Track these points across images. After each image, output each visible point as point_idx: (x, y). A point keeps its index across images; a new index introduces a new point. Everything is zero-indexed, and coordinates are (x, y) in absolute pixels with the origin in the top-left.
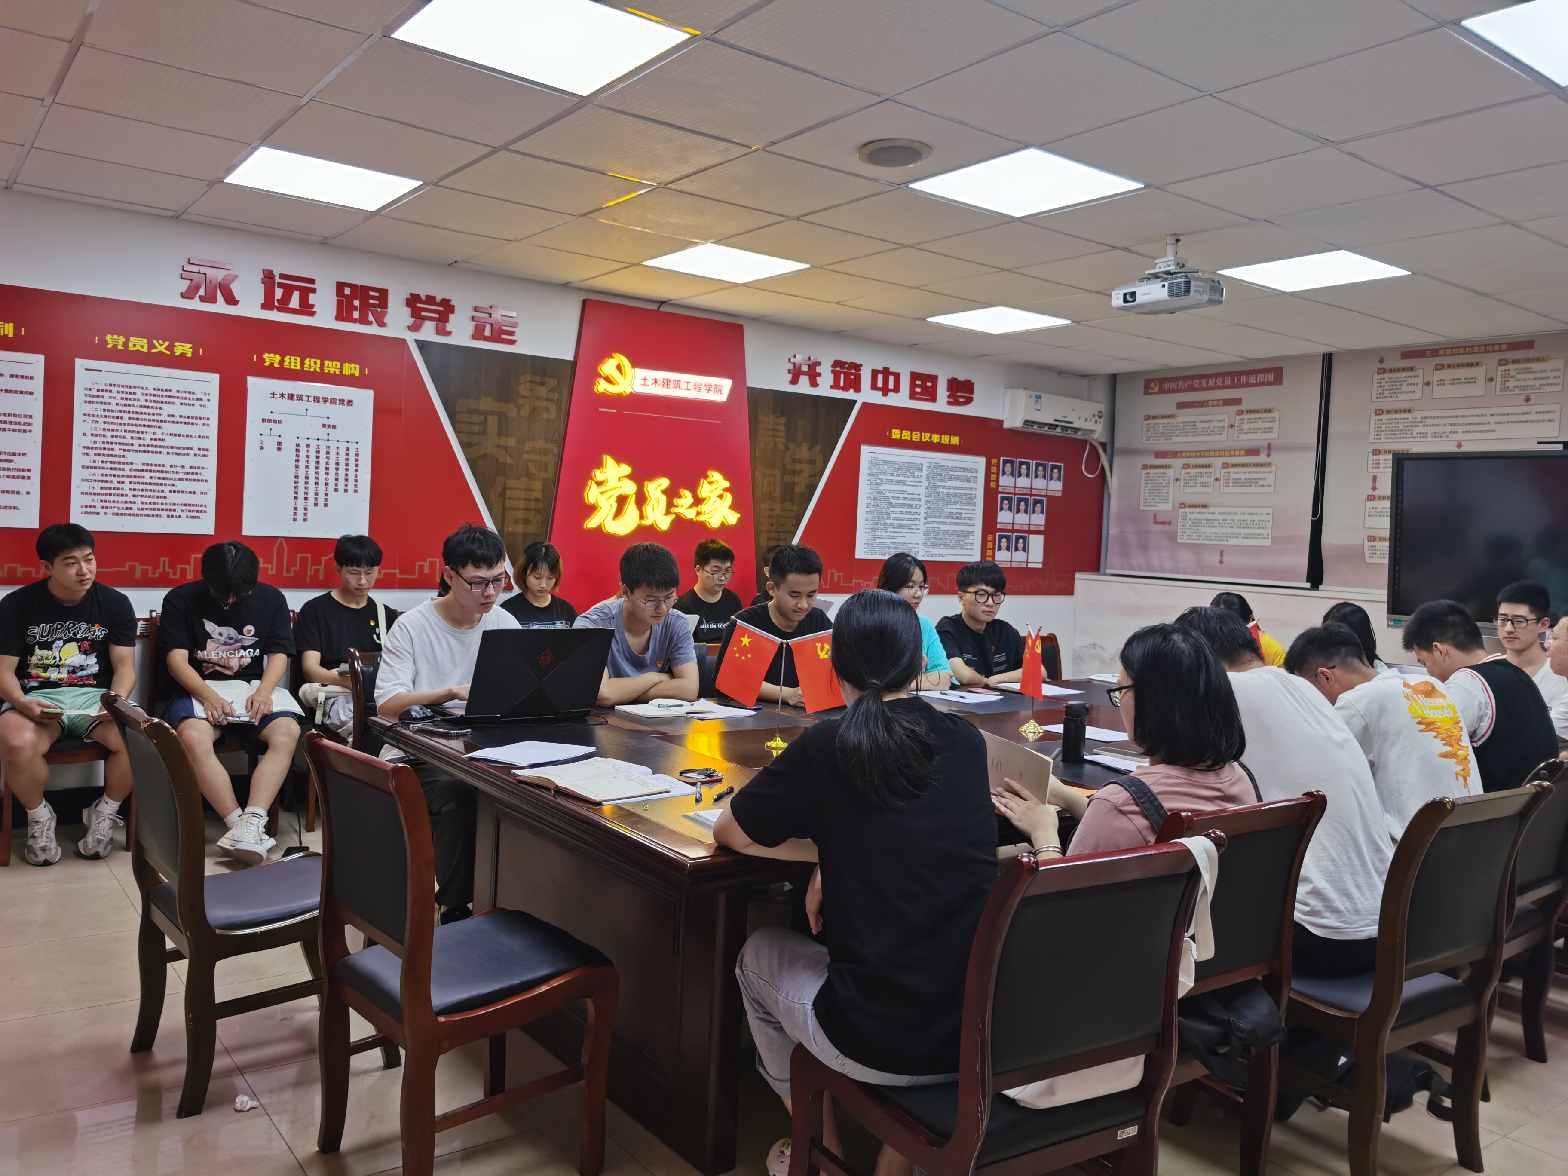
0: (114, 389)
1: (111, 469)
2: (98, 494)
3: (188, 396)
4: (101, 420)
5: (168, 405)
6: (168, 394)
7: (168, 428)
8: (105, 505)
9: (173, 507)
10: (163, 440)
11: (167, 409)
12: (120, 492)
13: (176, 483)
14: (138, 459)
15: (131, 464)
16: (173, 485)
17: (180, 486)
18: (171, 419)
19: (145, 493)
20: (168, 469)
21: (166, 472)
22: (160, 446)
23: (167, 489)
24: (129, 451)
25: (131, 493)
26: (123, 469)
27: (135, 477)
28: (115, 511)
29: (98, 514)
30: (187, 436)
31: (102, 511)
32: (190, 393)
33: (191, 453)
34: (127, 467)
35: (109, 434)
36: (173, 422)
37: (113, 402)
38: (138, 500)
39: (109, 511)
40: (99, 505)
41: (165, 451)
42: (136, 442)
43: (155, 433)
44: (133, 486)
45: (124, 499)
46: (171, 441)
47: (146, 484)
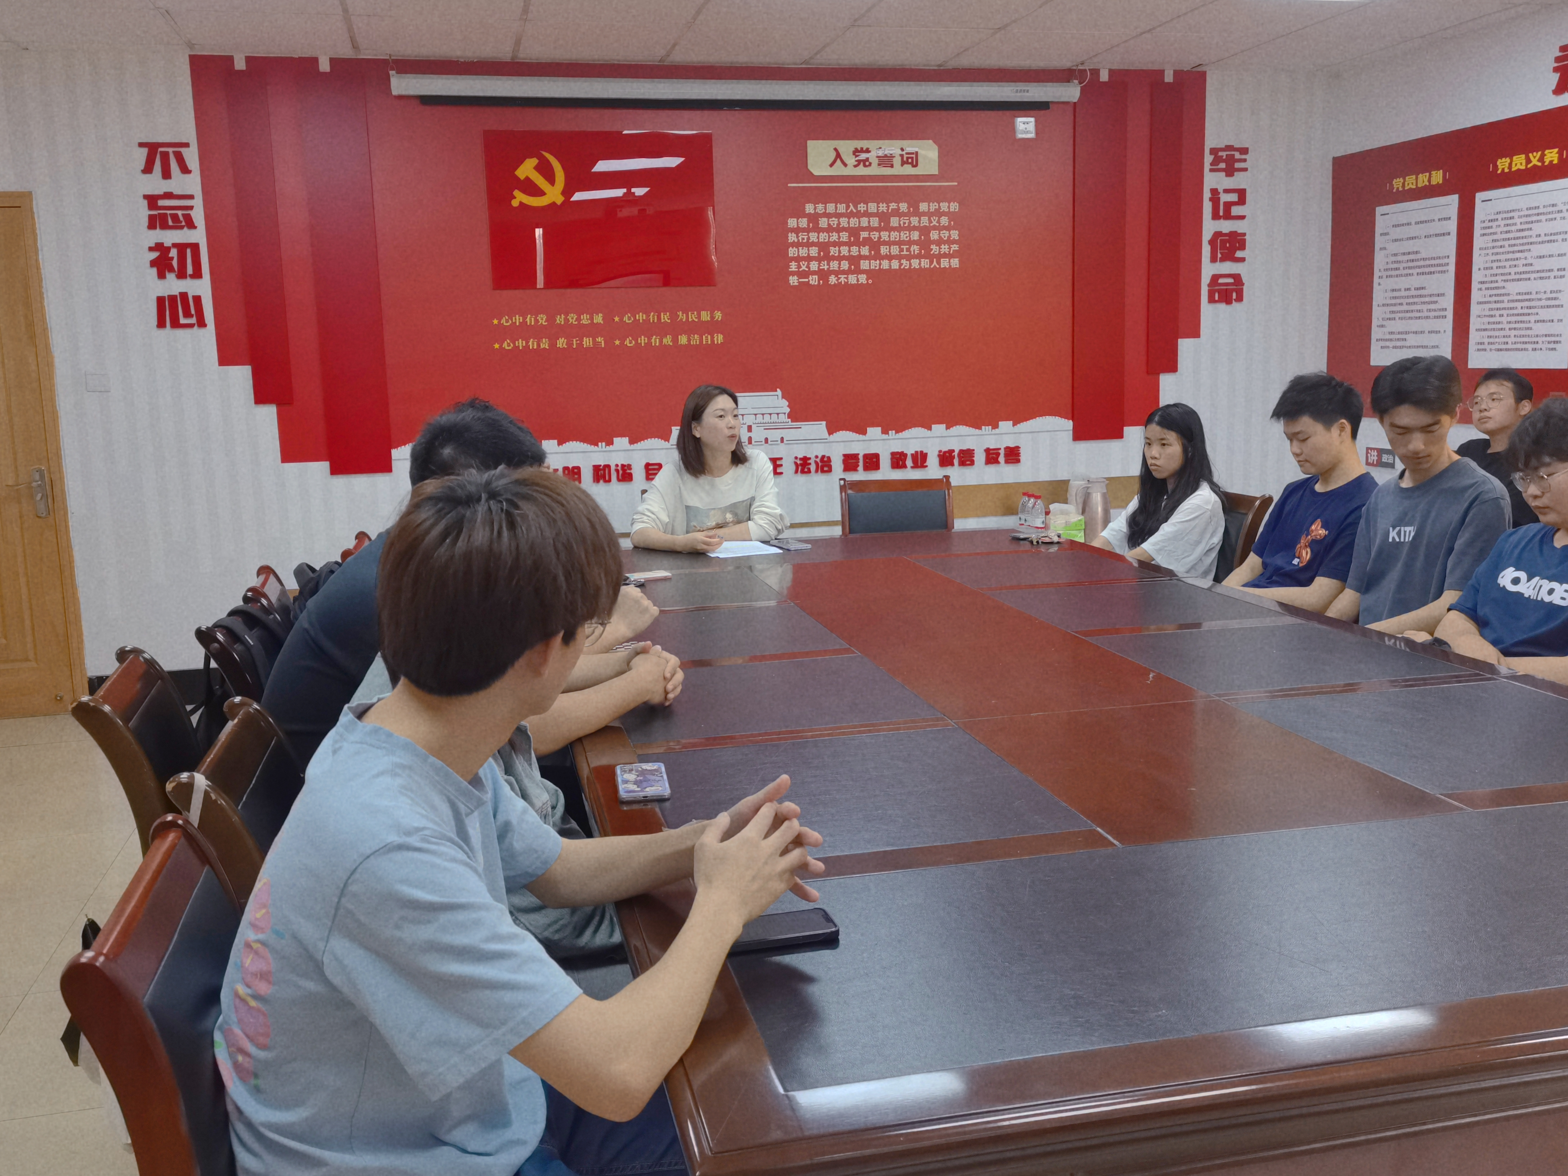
0: (1499, 217)
1: (1495, 302)
2: (1485, 330)
3: (1551, 209)
4: (1490, 251)
5: (1536, 224)
6: (1536, 211)
7: (1537, 250)
8: (1491, 340)
9: (1535, 339)
10: (1531, 265)
11: (1537, 229)
12: (1500, 326)
13: (1540, 311)
14: (1513, 288)
15: (1509, 294)
16: (1537, 314)
17: (1544, 314)
18: (1539, 239)
19: (1517, 326)
20: (1533, 296)
21: (1533, 300)
22: (1529, 272)
23: (1532, 318)
24: (1507, 281)
25: (1508, 326)
26: (1503, 302)
27: (1511, 309)
28: (1497, 346)
29: (1485, 350)
30: (1550, 256)
31: (1488, 347)
32: (1553, 205)
33: (1552, 274)
34: (1506, 298)
35: (1495, 265)
36: (1539, 243)
37: (1499, 230)
38: (1513, 333)
39: (1493, 347)
40: (1486, 340)
41: (1533, 276)
42: (1513, 270)
43: (1526, 258)
44: (1509, 319)
45: (1502, 333)
46: (1538, 265)
47: (1518, 315)
